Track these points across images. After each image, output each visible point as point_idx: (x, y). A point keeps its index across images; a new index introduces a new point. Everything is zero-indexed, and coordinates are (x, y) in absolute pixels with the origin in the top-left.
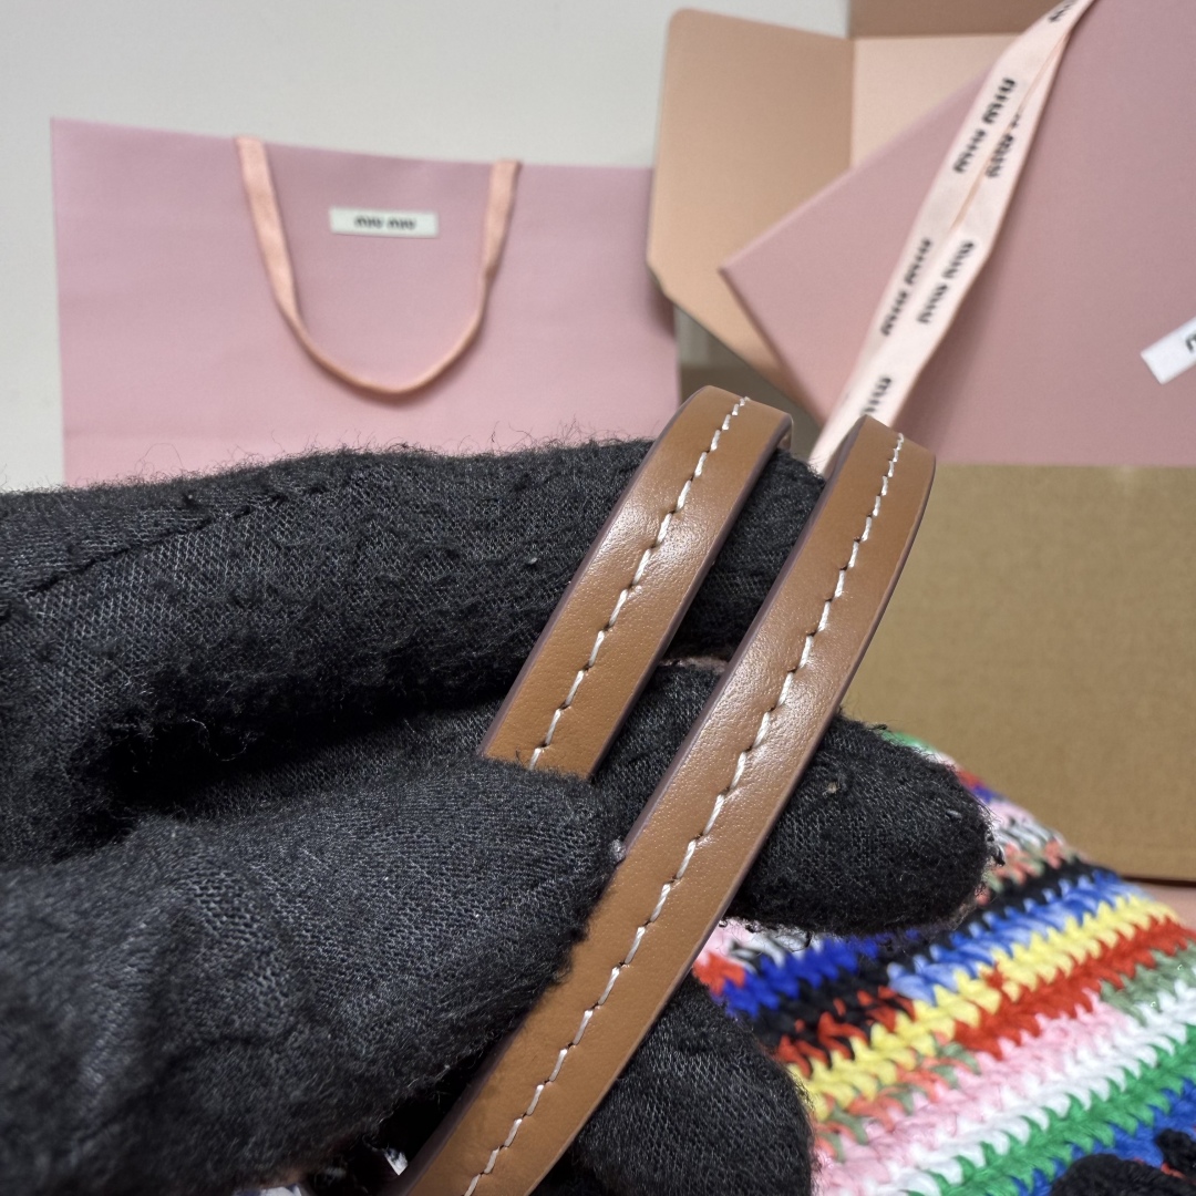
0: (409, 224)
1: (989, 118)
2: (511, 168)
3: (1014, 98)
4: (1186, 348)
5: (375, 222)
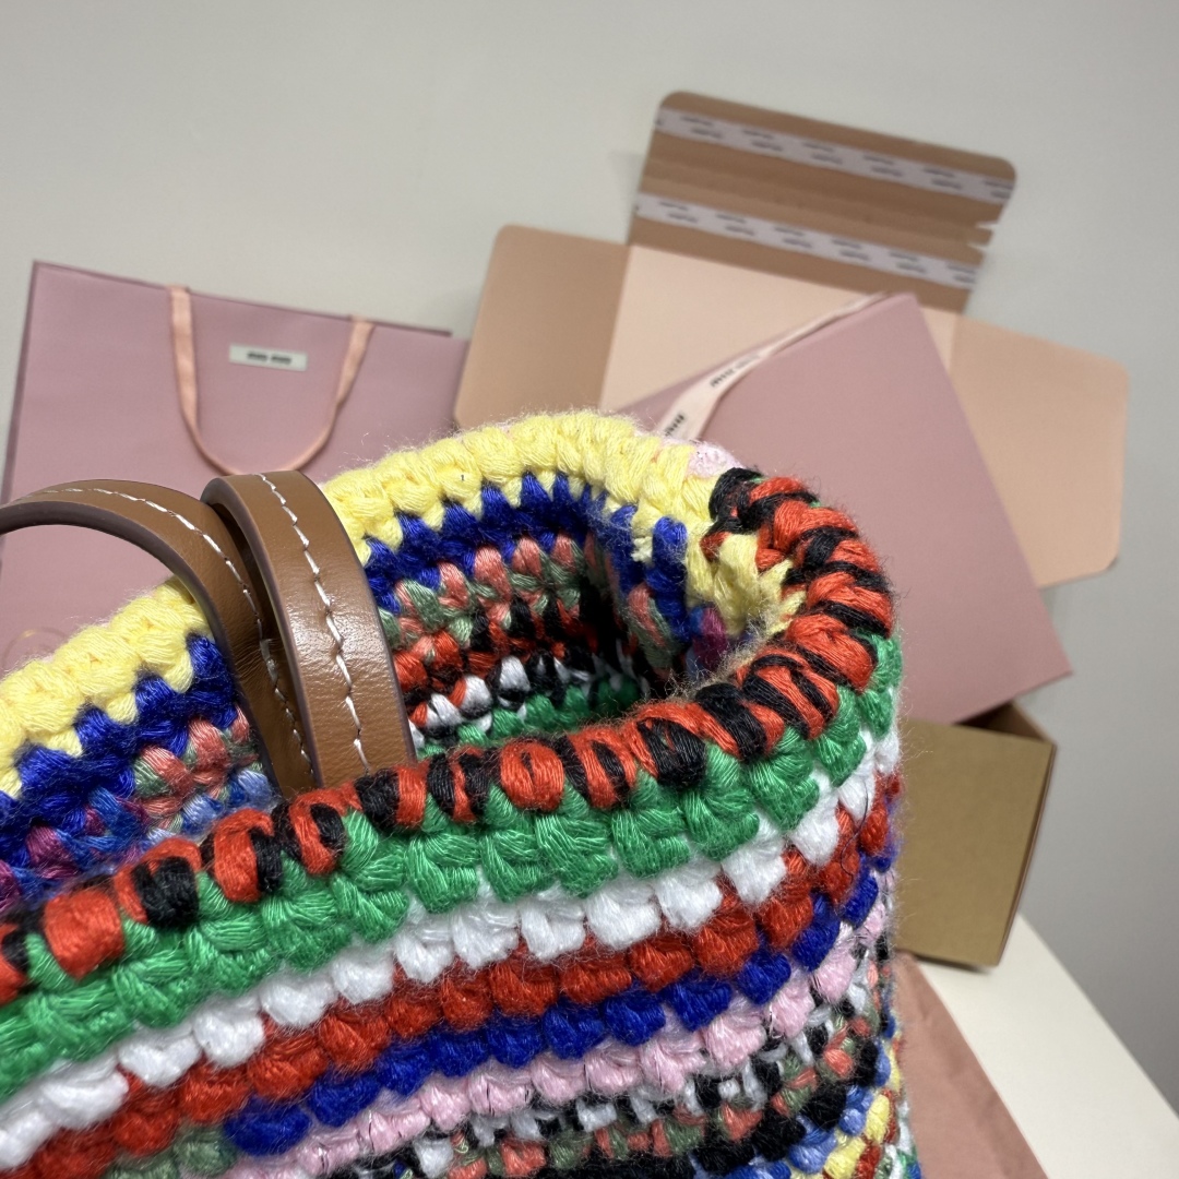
0: (287, 360)
2: (369, 326)
5: (262, 357)
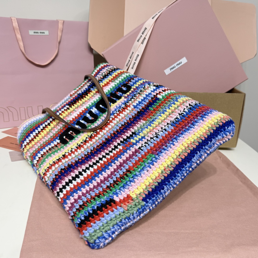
0: (44, 33)
1: (143, 33)
2: (62, 22)
3: (146, 31)
4: (170, 70)
5: (38, 33)
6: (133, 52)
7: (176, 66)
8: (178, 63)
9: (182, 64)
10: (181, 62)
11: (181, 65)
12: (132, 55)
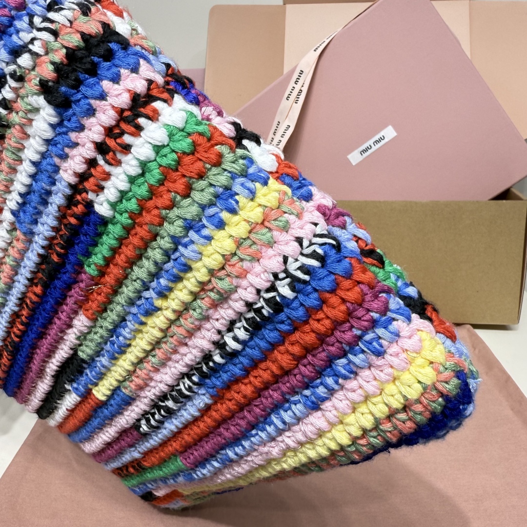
1: (296, 82)
3: (303, 76)
4: (360, 154)
6: (279, 122)
7: (373, 145)
8: (377, 138)
9: (386, 140)
10: (383, 136)
11: (383, 142)
12: (277, 127)
